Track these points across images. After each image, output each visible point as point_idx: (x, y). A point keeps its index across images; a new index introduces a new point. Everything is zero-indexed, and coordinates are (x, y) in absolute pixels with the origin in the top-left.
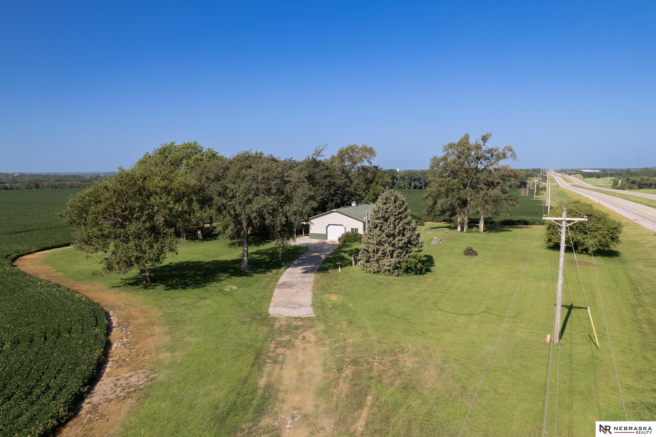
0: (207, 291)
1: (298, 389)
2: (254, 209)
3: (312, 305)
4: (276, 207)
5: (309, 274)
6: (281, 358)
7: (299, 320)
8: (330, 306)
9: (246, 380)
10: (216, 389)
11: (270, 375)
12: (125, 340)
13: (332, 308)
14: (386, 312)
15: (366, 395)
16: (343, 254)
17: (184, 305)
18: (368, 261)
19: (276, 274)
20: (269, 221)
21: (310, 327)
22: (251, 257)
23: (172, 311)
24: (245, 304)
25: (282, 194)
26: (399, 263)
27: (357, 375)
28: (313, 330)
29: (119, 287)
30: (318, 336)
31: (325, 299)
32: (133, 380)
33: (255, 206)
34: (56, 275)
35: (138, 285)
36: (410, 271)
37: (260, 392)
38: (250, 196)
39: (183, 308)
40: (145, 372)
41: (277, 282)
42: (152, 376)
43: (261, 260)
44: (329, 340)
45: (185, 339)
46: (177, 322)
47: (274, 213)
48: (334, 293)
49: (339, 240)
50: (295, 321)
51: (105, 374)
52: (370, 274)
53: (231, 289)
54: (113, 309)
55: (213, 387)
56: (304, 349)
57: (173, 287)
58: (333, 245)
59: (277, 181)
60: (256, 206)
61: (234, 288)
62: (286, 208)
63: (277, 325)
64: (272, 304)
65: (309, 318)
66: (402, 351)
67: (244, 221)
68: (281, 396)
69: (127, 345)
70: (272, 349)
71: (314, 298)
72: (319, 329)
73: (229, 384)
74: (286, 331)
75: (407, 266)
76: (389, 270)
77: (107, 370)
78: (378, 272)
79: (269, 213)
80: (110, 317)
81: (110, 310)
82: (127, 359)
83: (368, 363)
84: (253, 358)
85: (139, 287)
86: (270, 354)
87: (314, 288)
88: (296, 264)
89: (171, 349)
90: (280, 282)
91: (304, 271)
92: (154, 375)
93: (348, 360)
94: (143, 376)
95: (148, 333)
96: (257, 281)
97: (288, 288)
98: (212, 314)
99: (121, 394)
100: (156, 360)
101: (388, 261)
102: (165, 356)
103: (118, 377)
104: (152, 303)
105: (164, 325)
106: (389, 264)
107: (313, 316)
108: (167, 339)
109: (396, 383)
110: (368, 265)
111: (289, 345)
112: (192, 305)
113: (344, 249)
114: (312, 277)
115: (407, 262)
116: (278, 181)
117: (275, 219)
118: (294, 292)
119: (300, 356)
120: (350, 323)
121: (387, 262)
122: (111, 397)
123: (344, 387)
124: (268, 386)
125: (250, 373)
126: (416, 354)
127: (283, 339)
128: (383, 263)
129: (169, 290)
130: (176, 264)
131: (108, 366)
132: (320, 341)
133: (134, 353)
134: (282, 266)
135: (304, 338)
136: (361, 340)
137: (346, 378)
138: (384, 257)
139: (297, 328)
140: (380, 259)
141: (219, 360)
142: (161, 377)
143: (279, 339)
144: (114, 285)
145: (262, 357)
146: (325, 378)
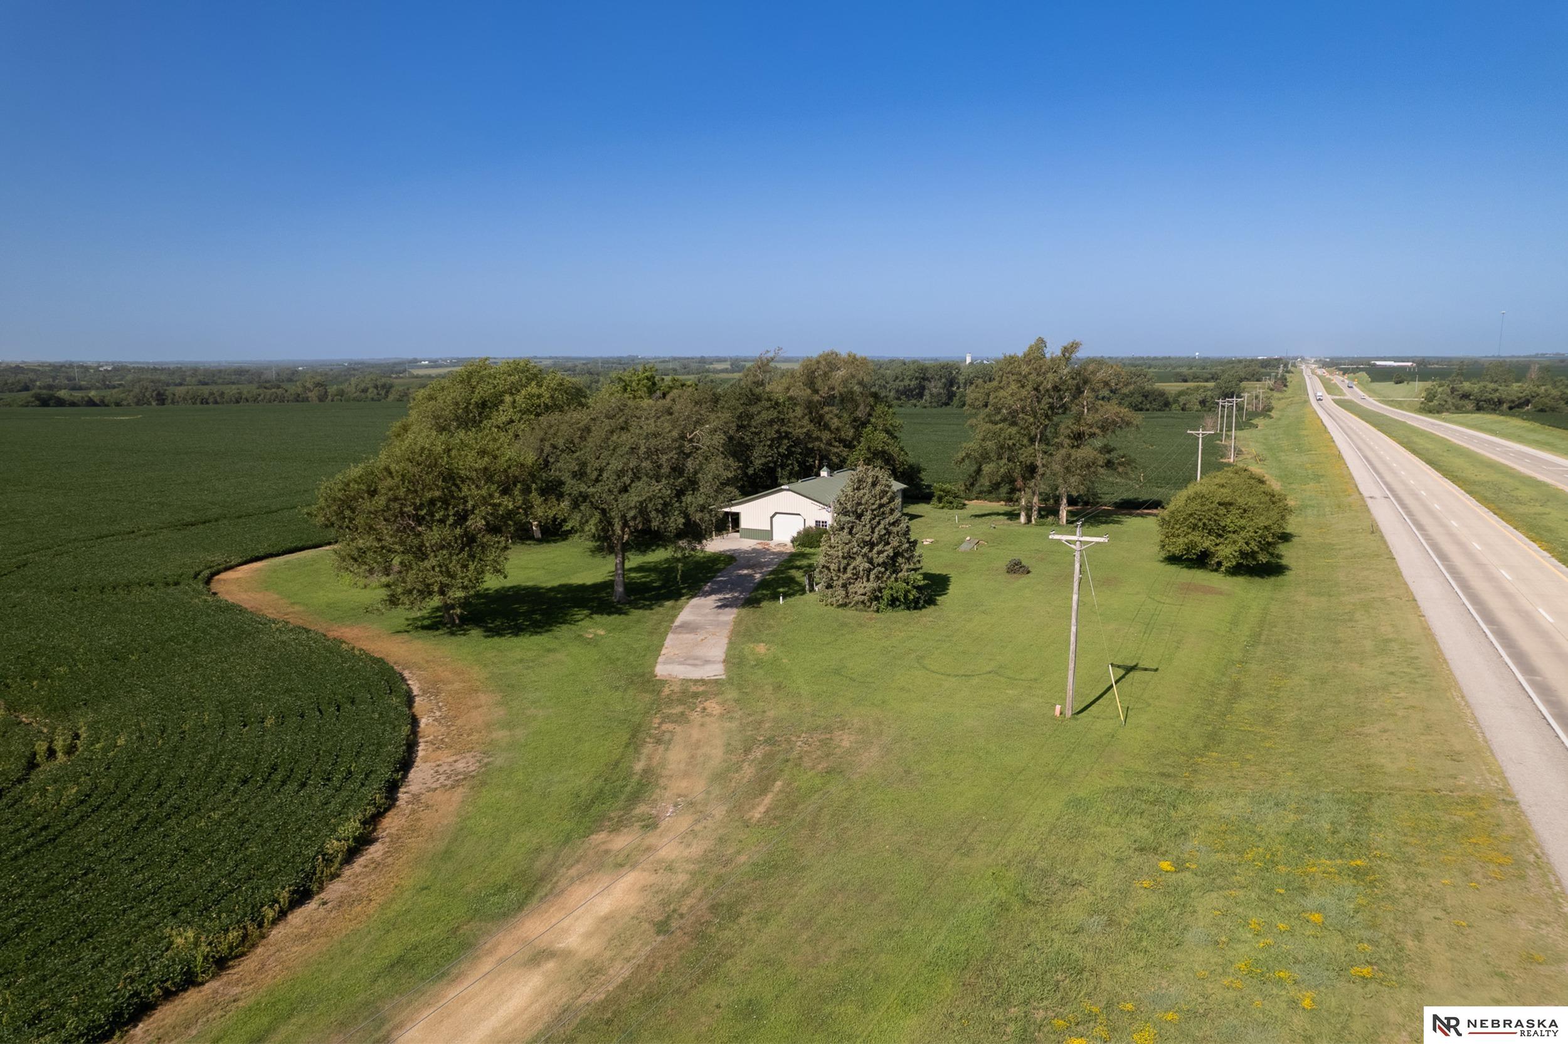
0: (556, 638)
1: (686, 774)
2: (633, 504)
3: (724, 661)
4: (668, 500)
5: (727, 610)
6: (667, 736)
7: (700, 683)
8: (753, 663)
9: (617, 764)
10: (575, 775)
11: (650, 758)
12: (438, 714)
13: (756, 665)
14: (837, 672)
15: (775, 780)
16: (793, 572)
17: (521, 661)
18: (829, 586)
19: (673, 608)
20: (657, 523)
21: (716, 695)
22: (628, 578)
23: (502, 671)
24: (618, 659)
25: (681, 474)
26: (880, 590)
27: (769, 757)
28: (720, 699)
29: (408, 632)
30: (726, 706)
31: (746, 651)
32: (460, 766)
33: (633, 498)
34: (292, 610)
35: (438, 629)
36: (898, 603)
37: (636, 778)
38: (626, 480)
39: (520, 666)
40: (475, 756)
41: (673, 622)
42: (486, 760)
43: (645, 583)
44: (740, 713)
45: (528, 712)
46: (513, 686)
47: (665, 510)
48: (763, 642)
49: (792, 542)
50: (694, 685)
51: (418, 759)
52: (832, 608)
53: (595, 635)
54: (408, 668)
55: (572, 772)
56: (702, 725)
57: (498, 632)
58: (780, 554)
59: (671, 455)
60: (636, 499)
61: (601, 632)
62: (688, 499)
63: (666, 691)
64: (660, 659)
65: (716, 681)
66: (843, 726)
67: (617, 520)
68: (662, 782)
69: (443, 721)
70: (656, 725)
71: (728, 649)
72: (729, 697)
73: (594, 769)
74: (678, 700)
75: (892, 595)
76: (863, 602)
77: (421, 754)
78: (845, 605)
79: (657, 510)
80: (406, 680)
81: (404, 669)
82: (447, 740)
83: (788, 741)
84: (628, 736)
85: (440, 632)
86: (652, 731)
87: (732, 632)
88: (707, 591)
89: (509, 725)
90: (677, 622)
91: (720, 604)
92: (489, 760)
93: (761, 738)
94: (472, 760)
95: (472, 703)
96: (639, 621)
97: (690, 633)
98: (567, 676)
99: (446, 782)
100: (488, 740)
101: (863, 586)
102: (501, 735)
103: (438, 763)
104: (469, 657)
105: (493, 691)
106: (862, 591)
107: (724, 677)
108: (500, 713)
109: (820, 767)
110: (830, 591)
111: (682, 718)
112: (533, 661)
113: (798, 563)
114: (731, 614)
115: (892, 588)
116: (673, 454)
117: (667, 519)
118: (699, 639)
119: (696, 734)
120: (778, 687)
121: (863, 588)
122: (434, 786)
123: (748, 771)
124: (646, 771)
125: (623, 756)
126: (861, 731)
127: (674, 711)
128: (854, 590)
129: (493, 636)
130: (496, 591)
131: (419, 748)
132: (727, 715)
133: (455, 732)
134: (683, 595)
135: (704, 709)
136: (788, 712)
137: (753, 761)
138: (856, 579)
139: (696, 695)
140: (850, 583)
141: (579, 740)
142: (499, 761)
143: (667, 711)
144: (399, 629)
145: (640, 735)
146: (725, 761)
